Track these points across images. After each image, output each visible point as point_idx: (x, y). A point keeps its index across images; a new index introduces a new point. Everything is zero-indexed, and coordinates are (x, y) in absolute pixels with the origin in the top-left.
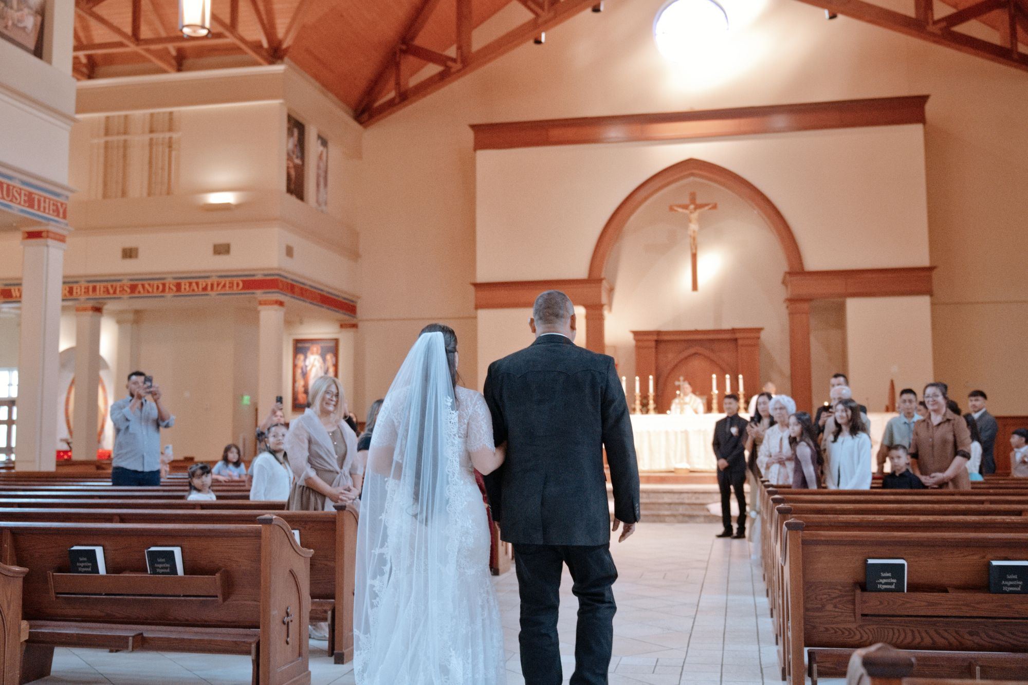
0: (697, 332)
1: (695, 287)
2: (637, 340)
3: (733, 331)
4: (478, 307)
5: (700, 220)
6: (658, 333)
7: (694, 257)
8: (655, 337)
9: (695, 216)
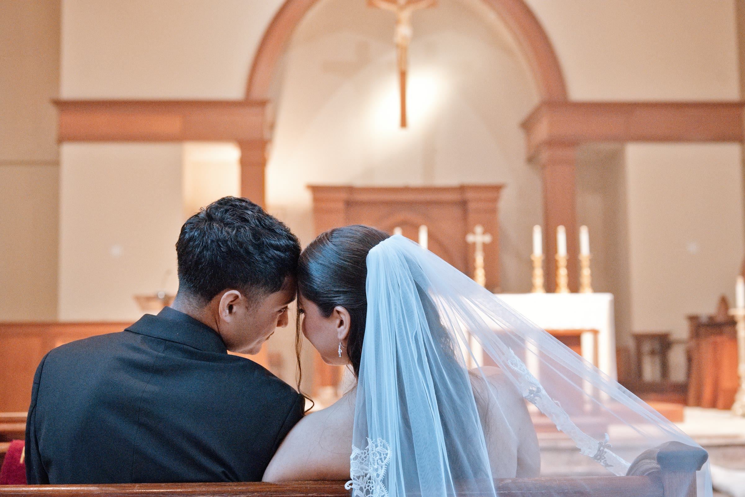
0: (406, 189)
1: (404, 123)
2: (316, 200)
3: (462, 189)
4: (62, 139)
5: (415, 23)
6: (350, 189)
7: (403, 76)
8: (344, 196)
9: (405, 15)
